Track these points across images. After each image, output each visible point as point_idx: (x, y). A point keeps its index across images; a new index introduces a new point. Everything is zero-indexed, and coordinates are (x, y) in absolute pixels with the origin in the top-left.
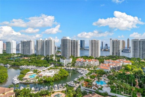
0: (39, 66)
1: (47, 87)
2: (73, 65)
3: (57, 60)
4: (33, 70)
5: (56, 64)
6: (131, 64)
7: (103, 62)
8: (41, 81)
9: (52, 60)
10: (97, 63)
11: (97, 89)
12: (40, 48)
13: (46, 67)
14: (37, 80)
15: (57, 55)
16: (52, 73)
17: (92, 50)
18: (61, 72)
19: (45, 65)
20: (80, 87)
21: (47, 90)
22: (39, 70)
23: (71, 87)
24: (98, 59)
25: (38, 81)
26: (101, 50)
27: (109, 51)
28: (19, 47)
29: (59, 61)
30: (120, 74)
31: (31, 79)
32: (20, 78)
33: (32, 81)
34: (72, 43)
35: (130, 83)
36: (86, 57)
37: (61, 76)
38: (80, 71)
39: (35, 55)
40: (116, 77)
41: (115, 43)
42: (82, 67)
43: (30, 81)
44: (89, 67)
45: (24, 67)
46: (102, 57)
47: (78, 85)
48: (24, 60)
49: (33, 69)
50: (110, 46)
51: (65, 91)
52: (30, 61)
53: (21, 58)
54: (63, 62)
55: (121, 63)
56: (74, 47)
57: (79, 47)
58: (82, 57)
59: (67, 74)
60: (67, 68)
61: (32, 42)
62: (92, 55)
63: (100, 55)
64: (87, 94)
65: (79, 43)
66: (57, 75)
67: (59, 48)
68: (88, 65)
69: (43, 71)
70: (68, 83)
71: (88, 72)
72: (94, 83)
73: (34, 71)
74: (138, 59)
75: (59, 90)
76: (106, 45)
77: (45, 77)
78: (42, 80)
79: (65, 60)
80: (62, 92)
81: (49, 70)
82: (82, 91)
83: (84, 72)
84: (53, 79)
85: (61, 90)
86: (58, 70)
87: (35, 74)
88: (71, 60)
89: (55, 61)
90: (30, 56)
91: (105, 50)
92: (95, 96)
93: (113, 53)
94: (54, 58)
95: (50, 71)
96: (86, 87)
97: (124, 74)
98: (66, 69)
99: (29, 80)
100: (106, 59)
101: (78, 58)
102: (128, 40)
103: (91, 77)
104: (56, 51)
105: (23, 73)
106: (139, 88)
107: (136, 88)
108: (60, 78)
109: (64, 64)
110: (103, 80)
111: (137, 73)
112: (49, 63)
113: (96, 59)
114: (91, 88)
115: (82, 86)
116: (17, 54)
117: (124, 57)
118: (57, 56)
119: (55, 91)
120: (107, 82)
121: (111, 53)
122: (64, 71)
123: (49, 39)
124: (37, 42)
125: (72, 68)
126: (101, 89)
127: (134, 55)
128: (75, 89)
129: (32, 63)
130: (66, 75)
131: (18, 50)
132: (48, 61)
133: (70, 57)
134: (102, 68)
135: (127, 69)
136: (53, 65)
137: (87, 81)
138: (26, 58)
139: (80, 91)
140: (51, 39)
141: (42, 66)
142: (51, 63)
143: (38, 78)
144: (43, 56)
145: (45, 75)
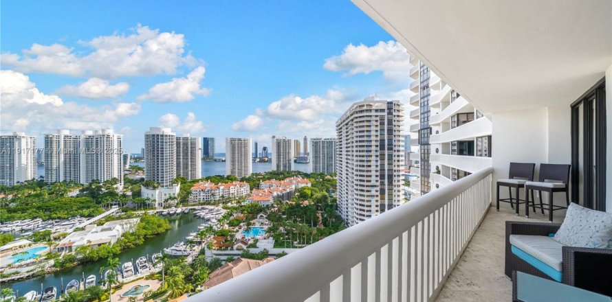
0: (59, 218)
1: (92, 278)
2: (184, 200)
3: (129, 193)
4: (30, 233)
5: (130, 204)
6: (309, 185)
7: (258, 187)
8: (68, 265)
9: (112, 194)
10: (245, 189)
11: (244, 247)
12: (59, 161)
13: (90, 216)
14: (52, 262)
15: (130, 177)
16: (114, 232)
17: (233, 161)
18: (144, 224)
19: (86, 212)
20: (202, 252)
21: (94, 284)
22: (57, 229)
23: (177, 259)
24: (248, 180)
25: (54, 266)
26: (254, 160)
27: (270, 161)
29: (137, 194)
30: (292, 207)
31: (21, 266)
33: (24, 272)
34: (178, 144)
35: (308, 222)
36: (219, 179)
37: (145, 235)
38: (202, 214)
39: (41, 184)
40: (284, 214)
41: (282, 145)
42: (209, 203)
43: (17, 273)
44: (225, 200)
46: (257, 175)
47: (197, 249)
49: (26, 231)
50: (272, 150)
51: (160, 273)
52: (12, 205)
54: (150, 196)
55: (293, 185)
56: (186, 154)
57: (199, 154)
58: (207, 179)
59: (166, 225)
60: (165, 212)
61: (23, 141)
62: (233, 171)
63: (250, 171)
64: (221, 265)
65: (200, 144)
66: (132, 234)
67: (137, 159)
68: (223, 197)
69: (77, 230)
70: (168, 251)
71: (224, 212)
72: (239, 236)
73: (35, 235)
74: (322, 175)
75: (139, 276)
76: (265, 149)
77: (83, 248)
78: (71, 260)
79: (157, 191)
80: (151, 277)
81: (100, 223)
82: (208, 260)
83: (214, 215)
84: (118, 250)
85: (144, 273)
86: (136, 221)
87: (41, 245)
88: (177, 189)
89: (124, 196)
90: (13, 189)
91: (262, 161)
92: (241, 264)
93: (278, 166)
94: (120, 188)
95: (105, 226)
96: (220, 248)
97: (298, 205)
98: (160, 214)
99: (8, 271)
100: (264, 179)
101: (198, 181)
102: (305, 139)
103: (231, 224)
104: (127, 167)
106: (322, 227)
107: (318, 230)
108: (141, 242)
109: (155, 201)
110: (257, 225)
111: (319, 200)
112: (100, 203)
113: (242, 180)
114: (232, 249)
115: (209, 248)
117: (299, 173)
118: (128, 182)
119: (125, 280)
120: (266, 227)
121: (273, 167)
122: (155, 220)
124: (48, 141)
125: (179, 210)
126: (254, 246)
127: (315, 168)
128: (189, 260)
129: (23, 211)
130: (161, 230)
132: (97, 197)
133: (174, 182)
134: (256, 199)
135: (303, 196)
136: (115, 209)
137: (222, 234)
139: (203, 263)
140: (110, 132)
141: (74, 216)
142: (110, 202)
143: (56, 256)
144: (77, 185)
145: (85, 242)
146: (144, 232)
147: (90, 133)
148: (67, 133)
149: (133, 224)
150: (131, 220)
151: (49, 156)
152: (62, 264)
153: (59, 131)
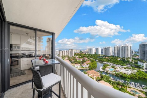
0: (116, 64)
1: (123, 81)
3: (133, 62)
4: (111, 66)
5: (133, 65)
8: (118, 75)
9: (128, 61)
12: (116, 51)
13: (122, 66)
14: (115, 73)
15: (134, 58)
16: (128, 72)
18: (139, 73)
19: (122, 64)
21: (123, 83)
22: (116, 66)
28: (102, 51)
29: (137, 63)
31: (110, 71)
32: (103, 69)
33: (111, 73)
37: (139, 77)
39: (113, 56)
45: (105, 63)
48: (105, 59)
51: (145, 92)
52: (109, 60)
53: (104, 58)
54: (141, 65)
61: (111, 48)
66: (134, 75)
69: (119, 68)
75: (136, 88)
77: (121, 73)
78: (118, 74)
79: (145, 64)
81: (125, 68)
84: (130, 77)
85: (139, 89)
87: (113, 68)
89: (132, 63)
90: (109, 57)
94: (130, 60)
99: (108, 71)
104: (133, 54)
105: (105, 66)
108: (137, 78)
109: (144, 67)
112: (125, 63)
116: (101, 55)
119: (132, 87)
123: (125, 45)
124: (114, 48)
129: (111, 61)
130: (146, 78)
131: (102, 53)
132: (124, 62)
136: (129, 66)
138: (106, 58)
140: (128, 45)
141: (119, 65)
142: (128, 63)
143: (115, 72)
144: (120, 58)
145: (121, 71)
146: (139, 76)
147: (123, 46)
148: (118, 46)
149: (135, 71)
150: (134, 70)
151: (114, 51)
152: (117, 74)
153: (116, 46)
